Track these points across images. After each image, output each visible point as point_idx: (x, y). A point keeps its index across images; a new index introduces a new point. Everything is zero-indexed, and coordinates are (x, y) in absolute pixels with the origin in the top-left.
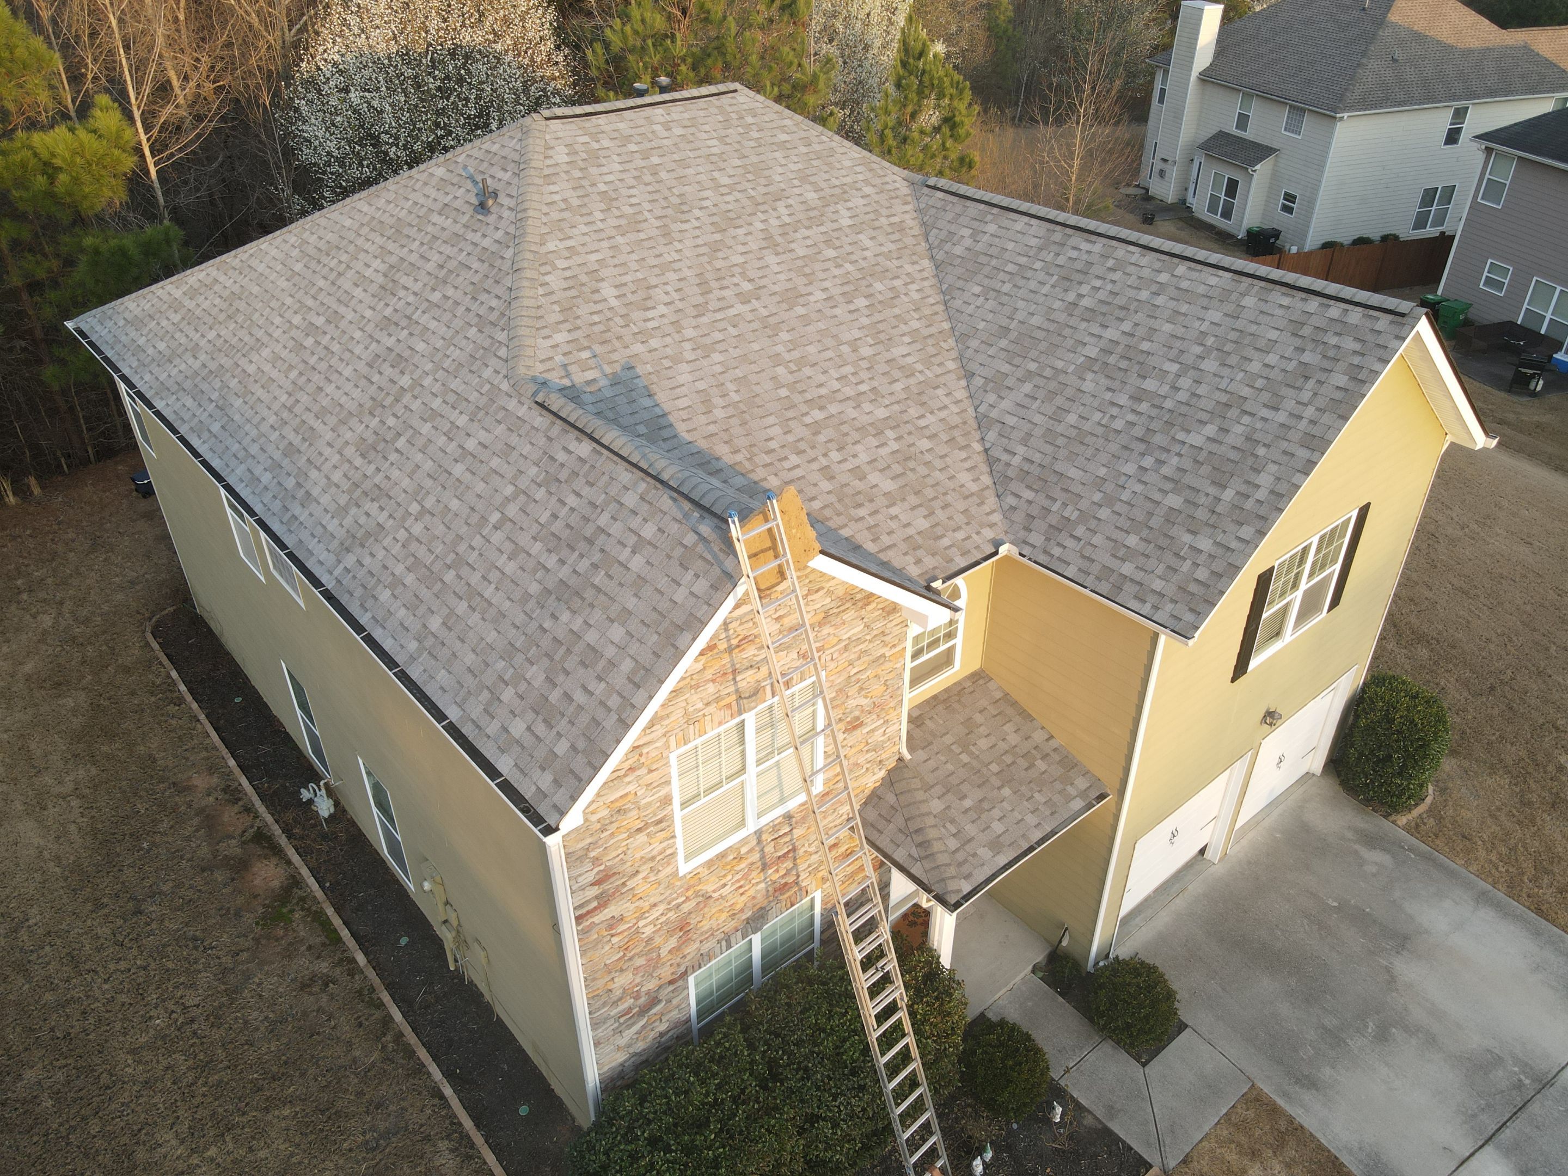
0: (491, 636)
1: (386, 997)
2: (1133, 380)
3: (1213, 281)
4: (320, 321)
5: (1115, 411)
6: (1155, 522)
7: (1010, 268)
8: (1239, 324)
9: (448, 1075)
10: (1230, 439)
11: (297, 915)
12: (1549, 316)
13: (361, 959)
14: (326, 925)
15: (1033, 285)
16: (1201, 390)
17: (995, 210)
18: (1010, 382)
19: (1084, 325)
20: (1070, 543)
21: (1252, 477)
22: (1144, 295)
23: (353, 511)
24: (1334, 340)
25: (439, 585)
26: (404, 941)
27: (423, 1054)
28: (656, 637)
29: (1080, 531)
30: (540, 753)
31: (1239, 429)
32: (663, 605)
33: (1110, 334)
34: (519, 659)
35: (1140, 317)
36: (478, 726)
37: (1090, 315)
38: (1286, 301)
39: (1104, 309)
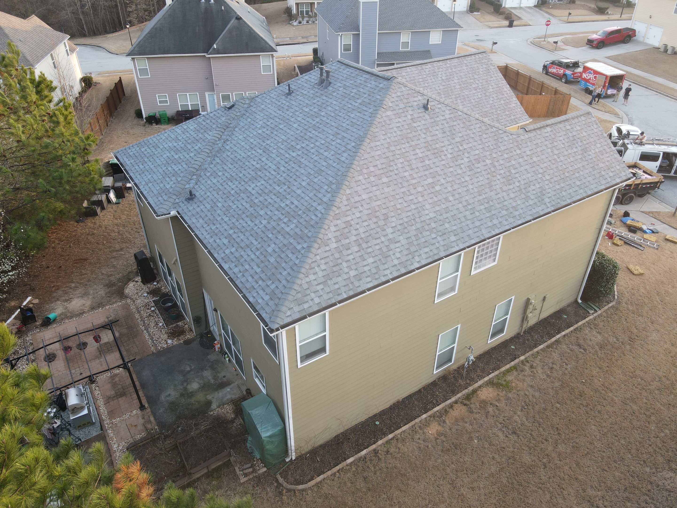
12: (189, 104)
13: (522, 358)
26: (513, 347)
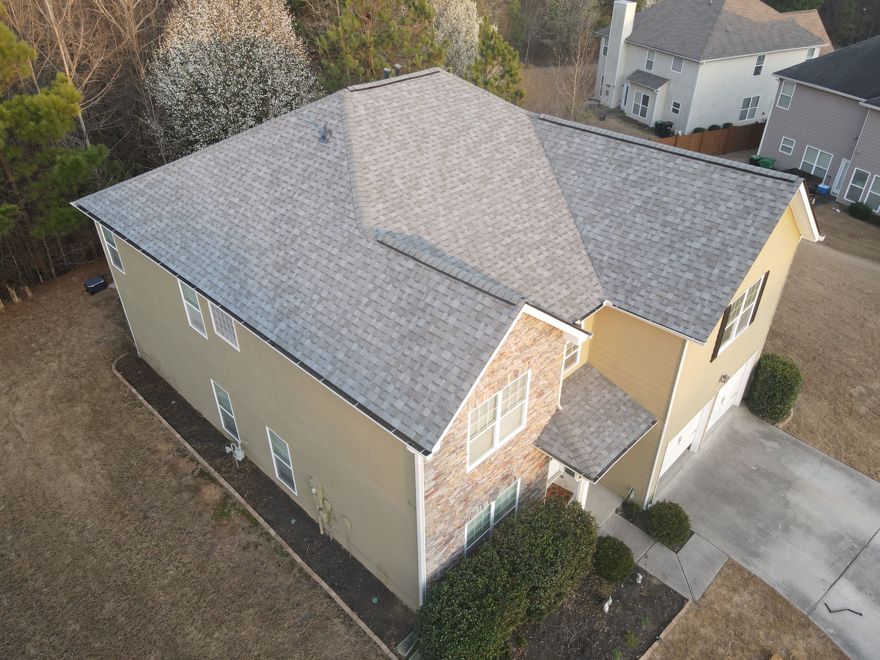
0: (375, 360)
1: (290, 550)
2: (661, 216)
3: (696, 166)
4: (236, 200)
5: (653, 232)
6: (681, 286)
7: (589, 161)
8: (712, 187)
9: (332, 586)
10: (714, 244)
11: (233, 513)
12: (815, 165)
13: (272, 532)
14: (249, 516)
15: (603, 169)
16: (697, 221)
17: (578, 131)
18: (597, 219)
19: (632, 189)
20: (638, 298)
21: (727, 262)
22: (662, 174)
23: (279, 300)
24: (760, 195)
25: (338, 336)
26: (293, 521)
27: (316, 577)
28: (469, 356)
29: (643, 292)
30: (415, 416)
31: (718, 239)
32: (471, 340)
33: (646, 193)
34: (394, 371)
35: (661, 185)
36: (376, 405)
37: (634, 184)
38: (734, 176)
39: (642, 181)
